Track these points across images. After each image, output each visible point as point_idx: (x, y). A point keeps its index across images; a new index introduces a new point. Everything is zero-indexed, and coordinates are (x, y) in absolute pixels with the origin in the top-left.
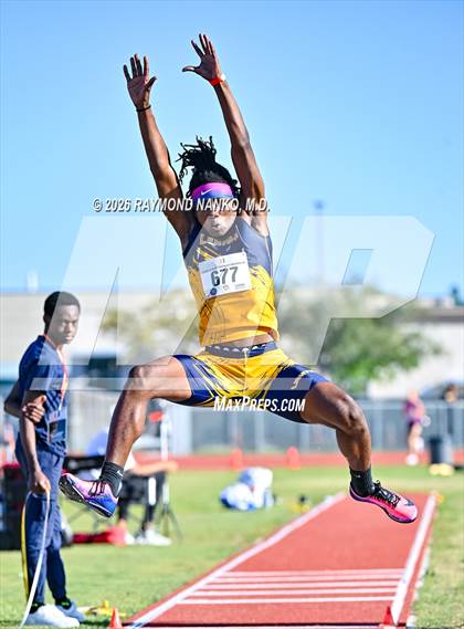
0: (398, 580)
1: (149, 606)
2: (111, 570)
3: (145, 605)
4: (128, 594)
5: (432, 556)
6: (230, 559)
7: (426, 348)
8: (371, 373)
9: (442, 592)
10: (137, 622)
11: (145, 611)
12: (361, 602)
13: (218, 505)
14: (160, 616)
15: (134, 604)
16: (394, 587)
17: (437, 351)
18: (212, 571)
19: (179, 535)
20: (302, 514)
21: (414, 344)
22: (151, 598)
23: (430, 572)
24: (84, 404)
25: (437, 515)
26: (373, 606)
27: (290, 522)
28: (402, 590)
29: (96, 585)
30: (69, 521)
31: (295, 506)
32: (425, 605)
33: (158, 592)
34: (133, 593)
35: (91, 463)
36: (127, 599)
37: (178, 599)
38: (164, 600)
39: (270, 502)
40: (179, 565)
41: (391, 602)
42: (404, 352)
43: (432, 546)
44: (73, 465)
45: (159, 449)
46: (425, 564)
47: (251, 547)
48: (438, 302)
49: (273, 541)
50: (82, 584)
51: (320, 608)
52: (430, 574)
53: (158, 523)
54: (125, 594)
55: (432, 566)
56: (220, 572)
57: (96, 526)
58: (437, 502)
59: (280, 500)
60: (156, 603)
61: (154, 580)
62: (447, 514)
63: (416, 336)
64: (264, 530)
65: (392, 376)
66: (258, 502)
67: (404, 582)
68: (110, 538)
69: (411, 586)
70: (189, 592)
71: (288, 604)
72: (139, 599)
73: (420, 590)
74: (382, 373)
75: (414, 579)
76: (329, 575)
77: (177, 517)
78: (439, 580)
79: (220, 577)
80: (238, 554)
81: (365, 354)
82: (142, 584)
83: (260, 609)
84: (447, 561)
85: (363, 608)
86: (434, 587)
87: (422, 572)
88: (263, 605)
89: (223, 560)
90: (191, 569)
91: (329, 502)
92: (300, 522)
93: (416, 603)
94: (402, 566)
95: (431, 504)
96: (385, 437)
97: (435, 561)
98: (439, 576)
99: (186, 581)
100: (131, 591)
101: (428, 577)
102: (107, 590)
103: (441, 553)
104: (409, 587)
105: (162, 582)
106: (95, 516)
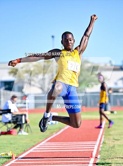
0: (95, 144)
1: (23, 152)
2: (12, 142)
3: (22, 152)
4: (17, 149)
5: (105, 138)
6: (46, 139)
9: (108, 148)
10: (19, 157)
11: (22, 154)
12: (84, 151)
14: (26, 155)
15: (19, 152)
16: (94, 147)
18: (41, 142)
19: (31, 132)
22: (23, 150)
23: (104, 142)
24: (4, 95)
25: (106, 126)
26: (88, 152)
27: (63, 128)
28: (96, 147)
29: (8, 147)
32: (103, 152)
33: (25, 148)
35: (6, 112)
36: (16, 151)
37: (31, 151)
38: (27, 151)
40: (31, 140)
41: (93, 151)
43: (104, 135)
45: (25, 107)
46: (103, 140)
47: (52, 135)
49: (58, 133)
50: (4, 146)
51: (72, 153)
52: (104, 143)
53: (25, 128)
54: (16, 149)
55: (105, 141)
56: (43, 143)
57: (7, 129)
58: (106, 122)
60: (25, 151)
61: (24, 145)
64: (56, 131)
65: (92, 86)
67: (97, 145)
68: (12, 133)
69: (99, 146)
70: (34, 148)
71: (63, 151)
72: (20, 150)
73: (101, 147)
75: (99, 144)
76: (75, 143)
77: (31, 127)
78: (107, 144)
79: (43, 144)
80: (49, 137)
81: (84, 80)
82: (21, 146)
83: (55, 153)
84: (109, 139)
85: (85, 153)
86: (105, 146)
87: (102, 142)
88: (56, 152)
89: (44, 139)
90: (35, 142)
93: (100, 151)
94: (96, 141)
95: (104, 122)
96: (90, 103)
97: (105, 139)
98: (107, 143)
99: (33, 145)
100: (18, 148)
101: (104, 144)
102: (11, 148)
103: (107, 137)
104: (98, 147)
105: (27, 146)
106: (7, 127)
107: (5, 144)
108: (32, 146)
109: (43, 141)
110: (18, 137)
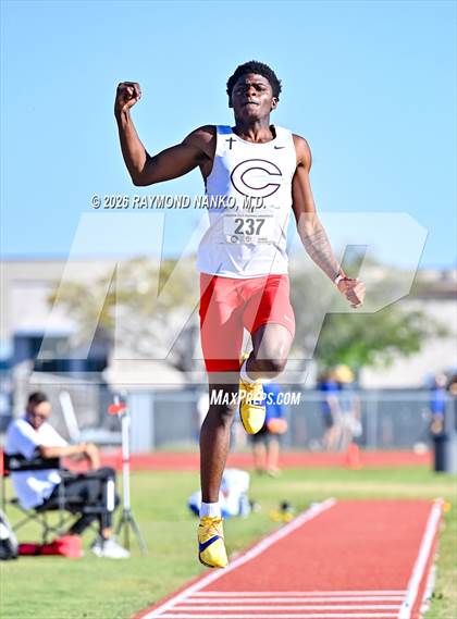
0: (400, 603)
2: (65, 587)
5: (438, 577)
6: (202, 576)
7: (430, 329)
8: (365, 359)
13: (187, 512)
16: (397, 611)
17: (443, 333)
18: (181, 590)
20: (286, 523)
21: (416, 324)
23: (437, 595)
25: (443, 526)
27: (269, 534)
28: (404, 613)
30: (14, 529)
31: (276, 514)
34: (91, 614)
39: (246, 509)
40: (143, 582)
42: (403, 333)
43: (437, 563)
44: (14, 464)
45: (119, 445)
46: (431, 585)
48: (445, 275)
49: (251, 555)
50: (30, 603)
52: (437, 596)
53: (117, 532)
55: (438, 588)
56: (189, 592)
57: (45, 535)
58: (442, 511)
59: (258, 508)
61: (114, 600)
62: (454, 526)
63: (418, 315)
64: (241, 543)
65: (388, 362)
66: (233, 510)
67: (407, 605)
68: (62, 549)
69: (415, 610)
70: (156, 614)
73: (427, 615)
74: (378, 358)
75: (418, 602)
77: (138, 526)
78: (448, 603)
79: (191, 598)
81: (357, 335)
82: (100, 604)
86: (442, 611)
87: (428, 594)
89: (194, 577)
90: (157, 587)
91: (316, 509)
92: (282, 533)
94: (405, 588)
95: (436, 513)
96: (379, 432)
97: (442, 581)
98: (447, 599)
99: (151, 601)
100: (88, 611)
101: (435, 600)
102: (61, 611)
103: (448, 573)
104: (412, 612)
105: (124, 603)
106: (45, 524)
107: (37, 592)
108: (145, 605)
109: (190, 585)
110: (87, 566)
